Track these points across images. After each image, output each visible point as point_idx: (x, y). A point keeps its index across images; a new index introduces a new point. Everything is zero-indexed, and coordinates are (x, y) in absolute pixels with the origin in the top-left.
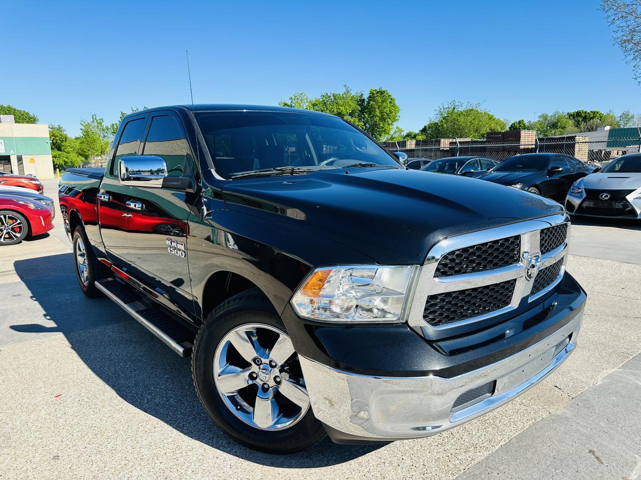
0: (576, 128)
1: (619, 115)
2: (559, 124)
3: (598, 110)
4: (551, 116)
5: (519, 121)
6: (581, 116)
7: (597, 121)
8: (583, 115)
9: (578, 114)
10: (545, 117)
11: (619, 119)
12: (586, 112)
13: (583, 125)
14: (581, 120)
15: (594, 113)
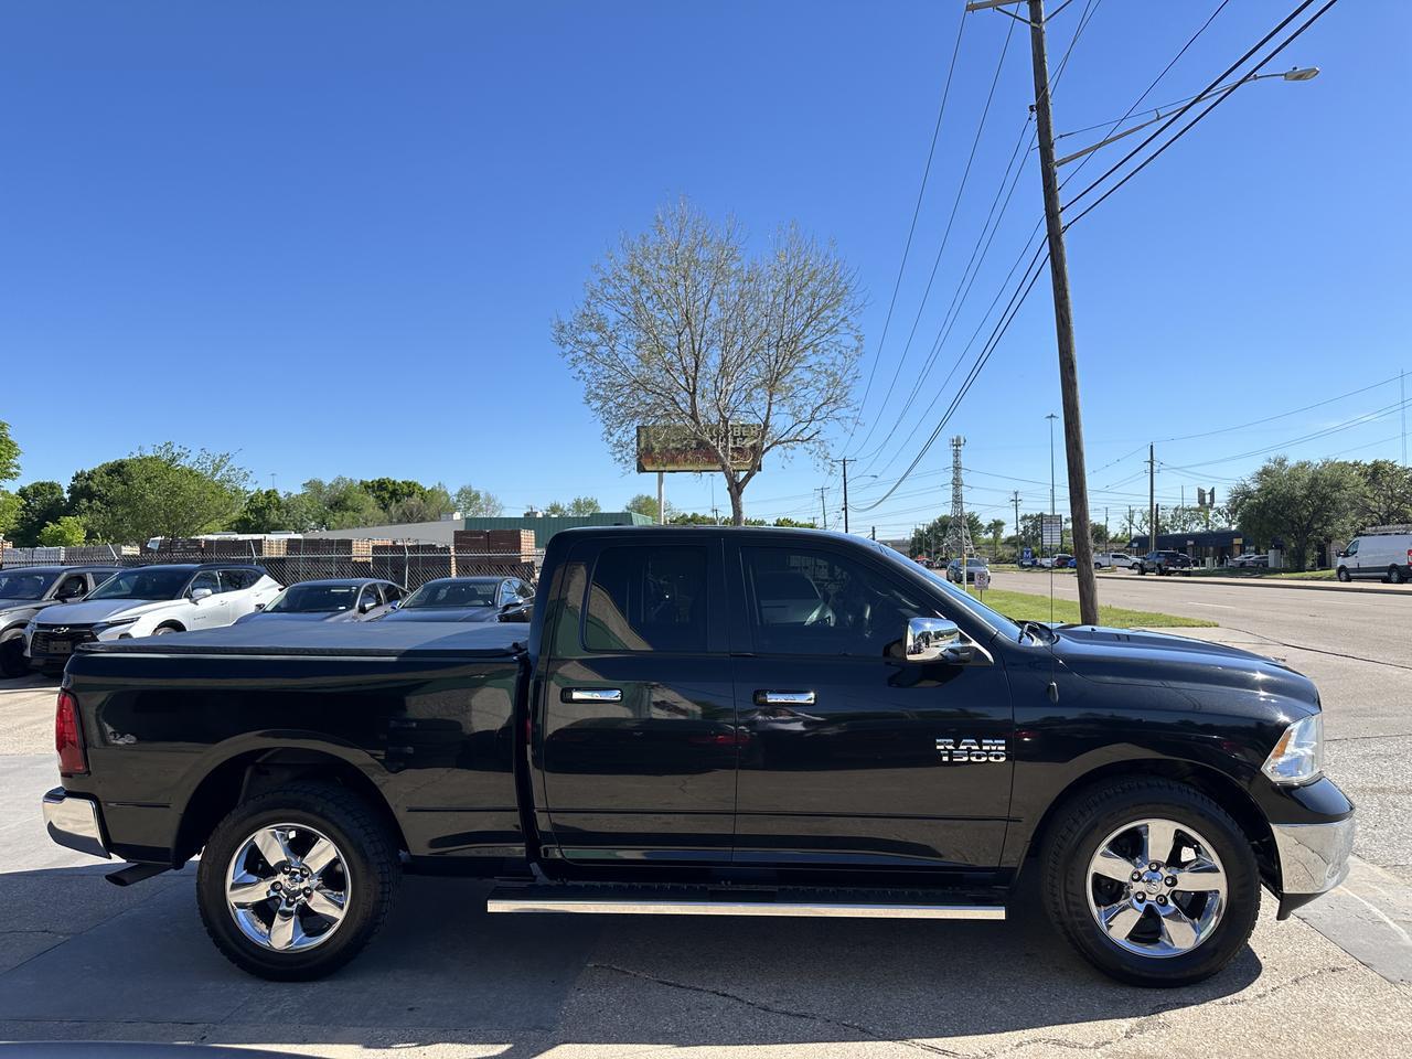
0: (381, 512)
1: (456, 491)
2: (349, 503)
3: (415, 481)
4: (331, 486)
5: (268, 493)
6: (385, 489)
7: (415, 500)
8: (390, 488)
9: (381, 485)
10: (315, 486)
11: (455, 499)
12: (394, 483)
13: (393, 507)
14: (387, 496)
15: (409, 484)
